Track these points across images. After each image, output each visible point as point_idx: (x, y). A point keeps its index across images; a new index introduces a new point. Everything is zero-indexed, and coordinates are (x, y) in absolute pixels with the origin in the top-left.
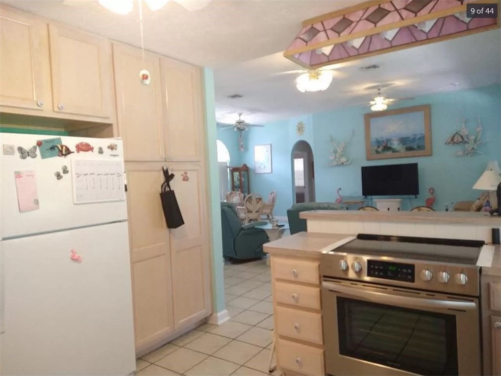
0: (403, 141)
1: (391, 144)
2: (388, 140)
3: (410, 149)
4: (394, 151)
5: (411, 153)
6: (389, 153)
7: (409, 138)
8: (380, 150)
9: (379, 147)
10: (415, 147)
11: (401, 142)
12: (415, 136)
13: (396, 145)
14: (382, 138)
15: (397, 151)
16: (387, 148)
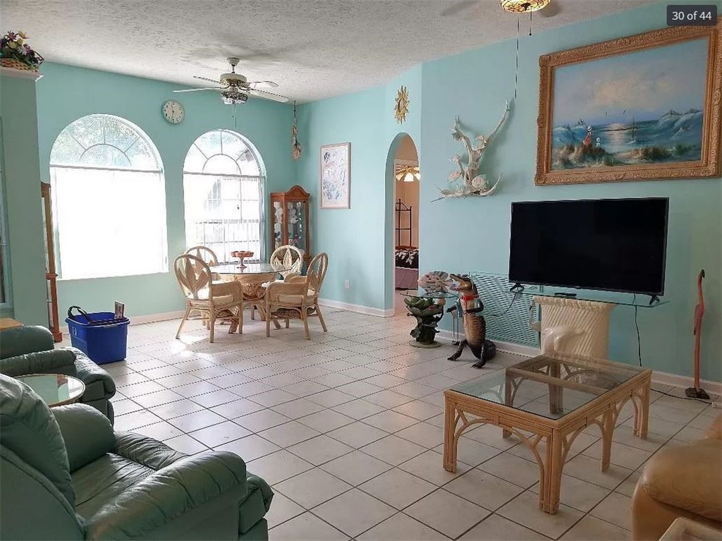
0: (639, 131)
1: (604, 140)
2: (598, 130)
3: (656, 156)
4: (611, 161)
5: (655, 169)
6: (598, 166)
7: (655, 122)
8: (572, 157)
9: (571, 149)
10: (672, 149)
11: (633, 134)
12: (674, 118)
13: (617, 144)
14: (582, 123)
15: (618, 163)
16: (593, 153)
